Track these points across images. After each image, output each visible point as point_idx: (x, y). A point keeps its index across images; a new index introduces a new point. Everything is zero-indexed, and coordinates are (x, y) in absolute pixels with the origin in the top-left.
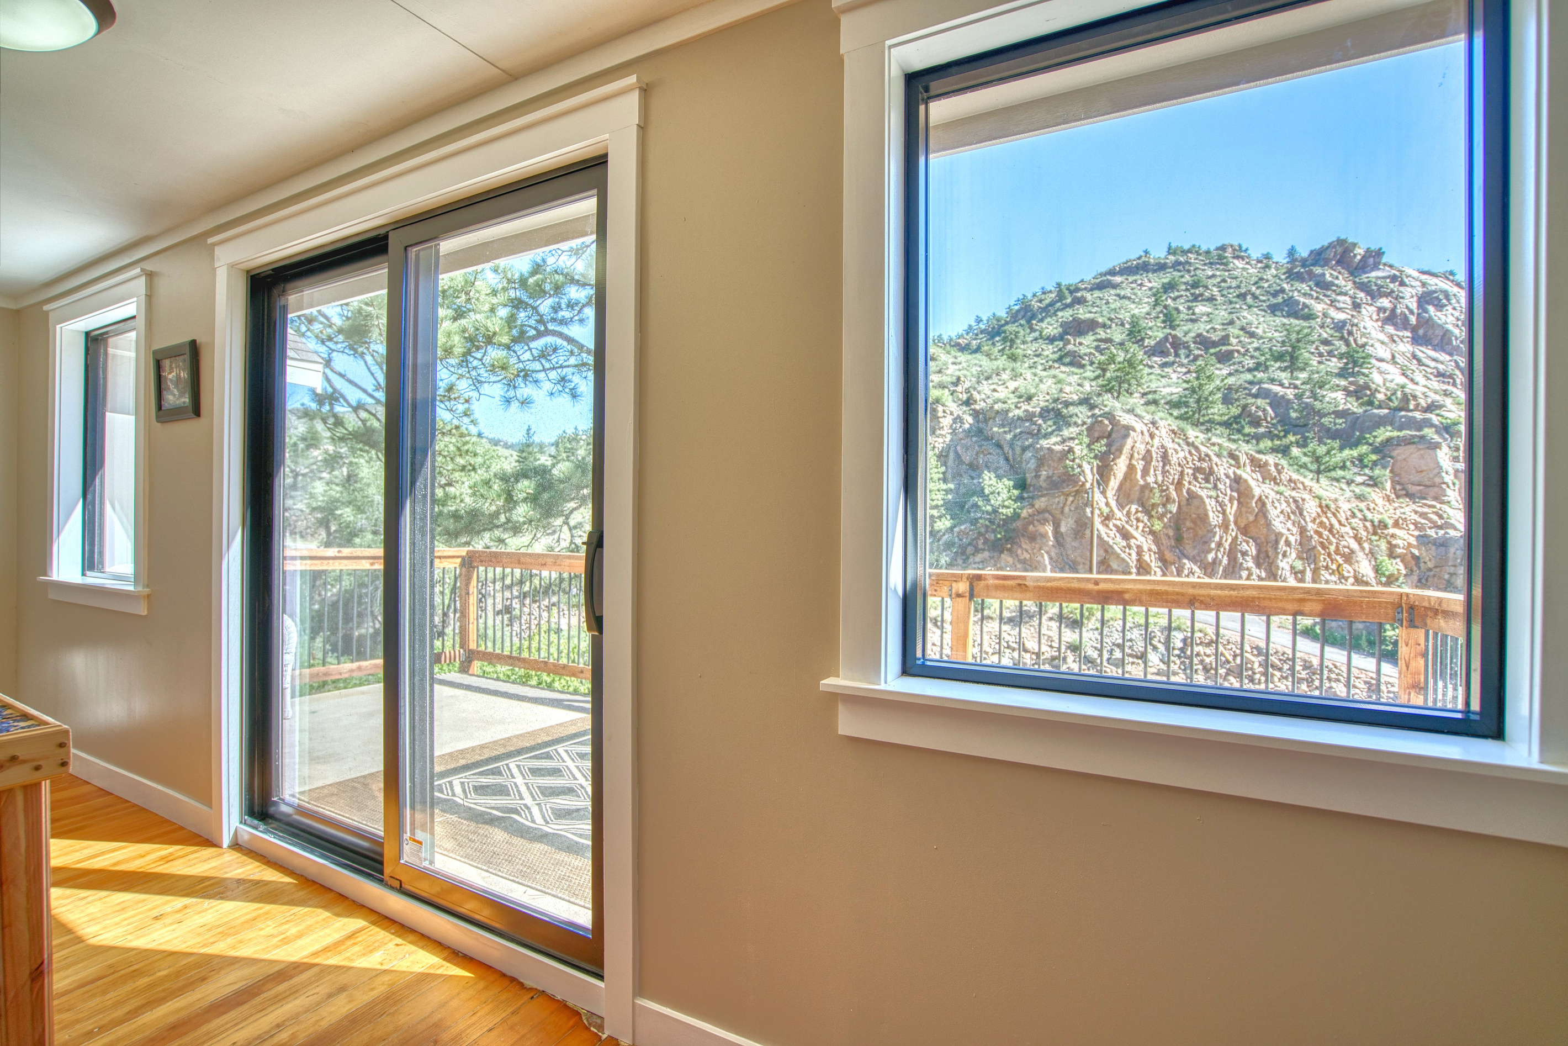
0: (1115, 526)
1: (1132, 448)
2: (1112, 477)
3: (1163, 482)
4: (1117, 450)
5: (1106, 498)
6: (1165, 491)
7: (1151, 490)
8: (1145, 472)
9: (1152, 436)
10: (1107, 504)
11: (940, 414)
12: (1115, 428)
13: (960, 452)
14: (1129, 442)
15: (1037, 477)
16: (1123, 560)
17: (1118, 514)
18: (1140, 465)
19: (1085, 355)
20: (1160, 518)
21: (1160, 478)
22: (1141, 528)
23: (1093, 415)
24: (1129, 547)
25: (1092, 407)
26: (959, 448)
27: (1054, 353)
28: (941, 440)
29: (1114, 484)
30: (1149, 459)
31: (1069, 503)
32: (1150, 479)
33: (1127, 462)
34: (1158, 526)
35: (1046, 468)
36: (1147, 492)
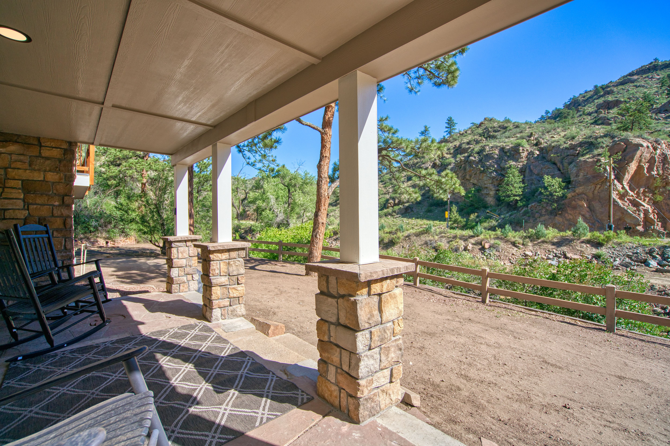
0: (628, 199)
1: (641, 156)
2: (627, 173)
3: (663, 174)
4: (630, 158)
5: (622, 185)
6: (665, 179)
7: (655, 179)
8: (650, 169)
9: (655, 149)
10: (623, 188)
11: (521, 151)
12: (628, 147)
13: (532, 169)
14: (638, 153)
15: (577, 176)
16: (635, 218)
17: (631, 193)
18: (646, 166)
19: (612, 118)
20: (661, 194)
21: (661, 172)
22: (647, 200)
23: (614, 141)
24: (639, 211)
25: (613, 137)
26: (531, 167)
27: (591, 119)
28: (521, 164)
29: (627, 177)
30: (653, 161)
31: (597, 188)
32: (654, 173)
33: (637, 164)
34: (659, 198)
35: (583, 171)
36: (651, 181)
